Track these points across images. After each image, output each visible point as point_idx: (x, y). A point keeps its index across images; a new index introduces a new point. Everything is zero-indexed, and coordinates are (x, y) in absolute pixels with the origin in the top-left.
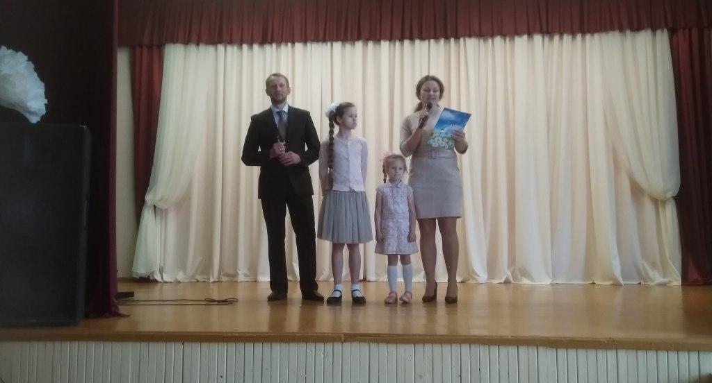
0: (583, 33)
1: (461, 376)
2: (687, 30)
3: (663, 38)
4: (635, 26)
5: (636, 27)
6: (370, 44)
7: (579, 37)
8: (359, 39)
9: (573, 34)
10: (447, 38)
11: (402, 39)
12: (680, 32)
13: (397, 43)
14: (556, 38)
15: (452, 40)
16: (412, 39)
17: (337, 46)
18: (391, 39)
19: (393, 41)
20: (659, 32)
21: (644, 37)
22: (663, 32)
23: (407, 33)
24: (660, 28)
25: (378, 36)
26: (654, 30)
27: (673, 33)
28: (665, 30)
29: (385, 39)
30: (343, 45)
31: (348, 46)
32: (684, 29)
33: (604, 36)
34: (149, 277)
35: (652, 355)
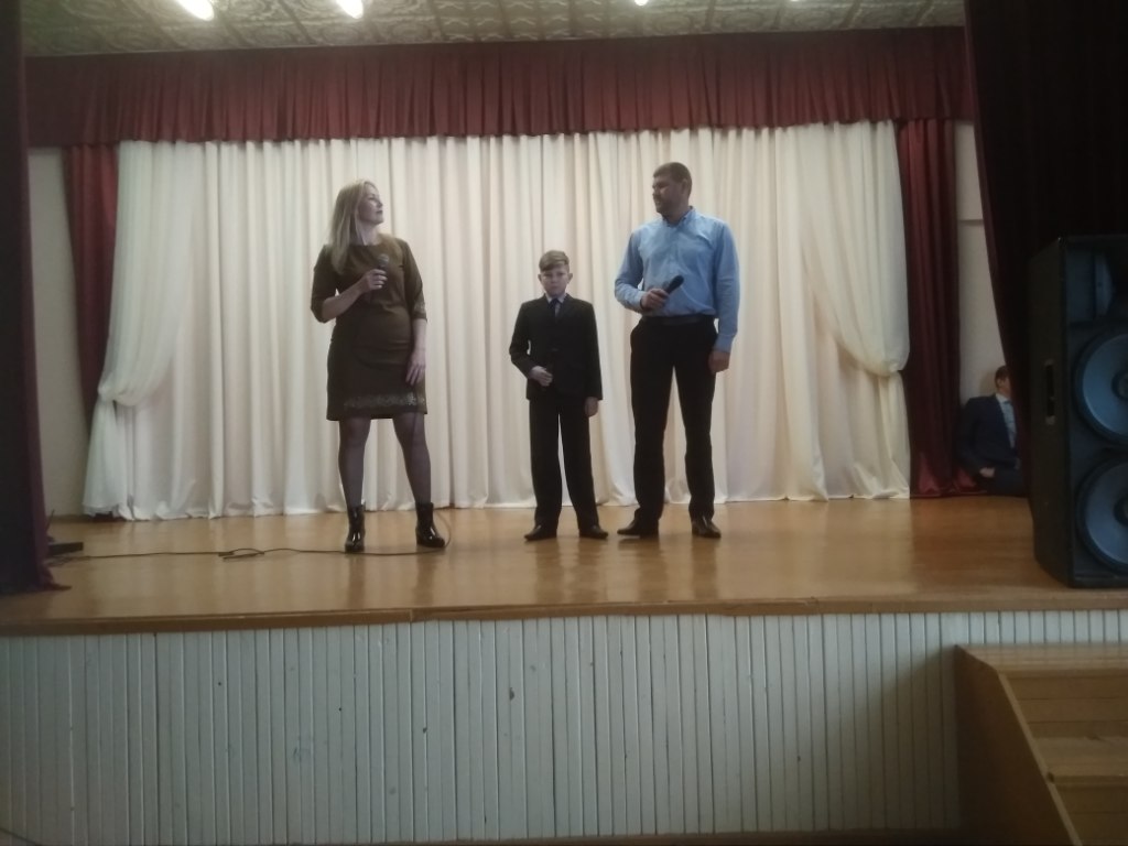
0: (772, 127)
1: (593, 664)
2: (921, 123)
3: (886, 133)
4: (847, 117)
5: (848, 119)
6: (451, 142)
7: (765, 132)
8: (432, 134)
9: (757, 128)
10: (568, 133)
11: (499, 135)
12: (911, 124)
13: (493, 140)
14: (732, 134)
15: (577, 136)
16: (515, 134)
17: (399, 144)
18: (483, 134)
19: (485, 137)
20: (880, 125)
21: (859, 133)
22: (886, 124)
23: (507, 125)
24: (884, 119)
25: (463, 131)
26: (874, 123)
27: (900, 126)
28: (890, 123)
29: (474, 134)
30: (408, 144)
31: (416, 145)
32: (917, 120)
33: (801, 131)
34: (111, 513)
35: (872, 620)
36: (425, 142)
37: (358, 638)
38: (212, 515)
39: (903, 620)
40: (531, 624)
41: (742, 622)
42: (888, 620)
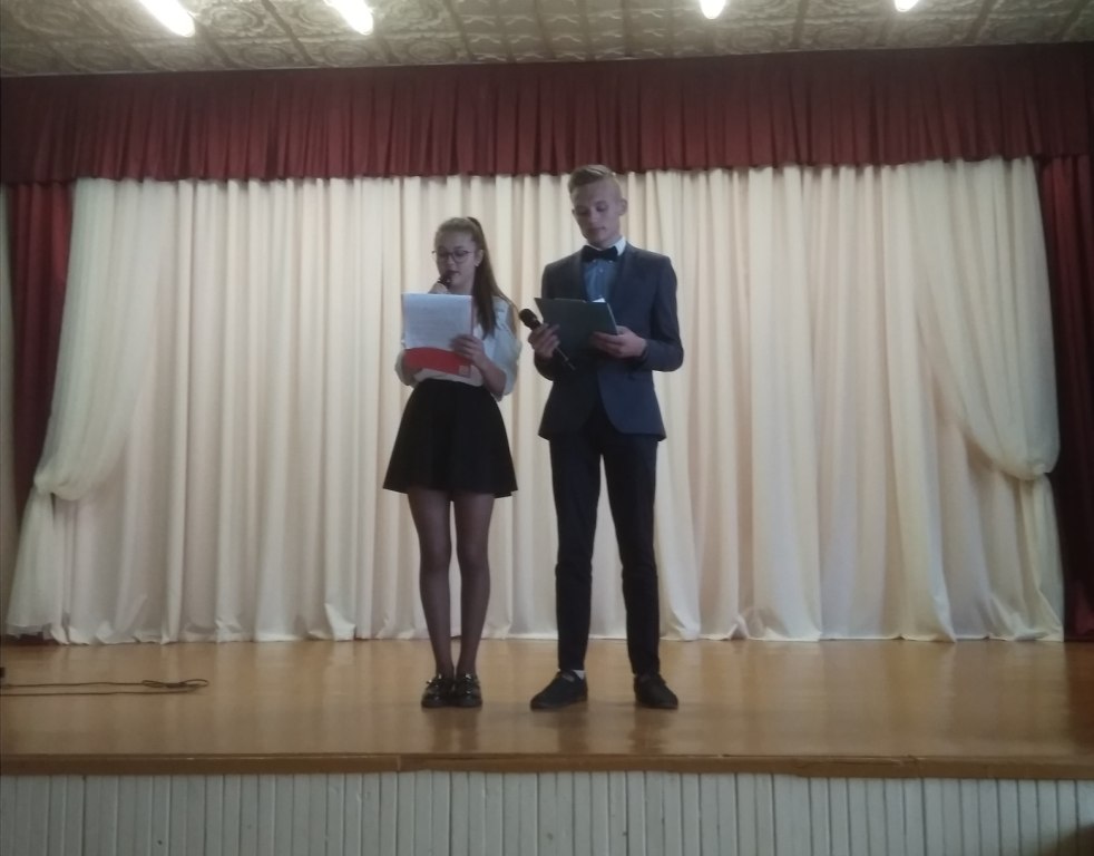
0: (877, 164)
1: (627, 834)
2: (1069, 161)
3: (1024, 174)
4: (974, 153)
5: (976, 155)
6: (476, 182)
7: (869, 171)
8: (453, 172)
9: (858, 165)
11: (536, 174)
12: (1057, 163)
13: (528, 180)
14: (827, 173)
15: (632, 176)
17: (413, 184)
18: (516, 172)
19: (519, 177)
20: (1016, 163)
21: (989, 174)
22: (1024, 161)
23: (546, 162)
24: (1021, 156)
25: (491, 169)
26: (1008, 159)
27: (1042, 165)
28: (1029, 160)
29: (505, 173)
30: (424, 184)
31: (433, 185)
32: (1064, 157)
33: (915, 169)
34: (40, 634)
35: (988, 788)
36: (445, 182)
37: (332, 790)
38: (165, 639)
39: (1028, 788)
40: (548, 779)
41: (819, 786)
42: (1008, 788)
